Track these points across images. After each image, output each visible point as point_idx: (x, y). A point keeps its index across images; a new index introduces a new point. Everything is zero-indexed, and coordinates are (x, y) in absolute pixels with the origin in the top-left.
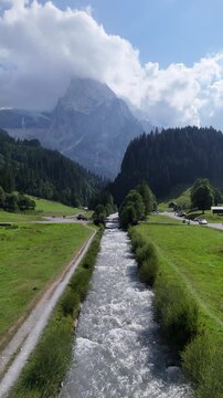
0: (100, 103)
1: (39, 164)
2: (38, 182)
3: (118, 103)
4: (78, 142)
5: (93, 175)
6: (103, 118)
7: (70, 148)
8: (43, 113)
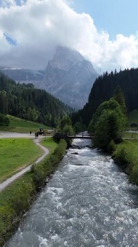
0: (74, 64)
1: (29, 96)
2: (27, 109)
3: (86, 63)
4: (60, 88)
5: (69, 107)
6: (77, 72)
7: (55, 92)
8: (40, 71)
